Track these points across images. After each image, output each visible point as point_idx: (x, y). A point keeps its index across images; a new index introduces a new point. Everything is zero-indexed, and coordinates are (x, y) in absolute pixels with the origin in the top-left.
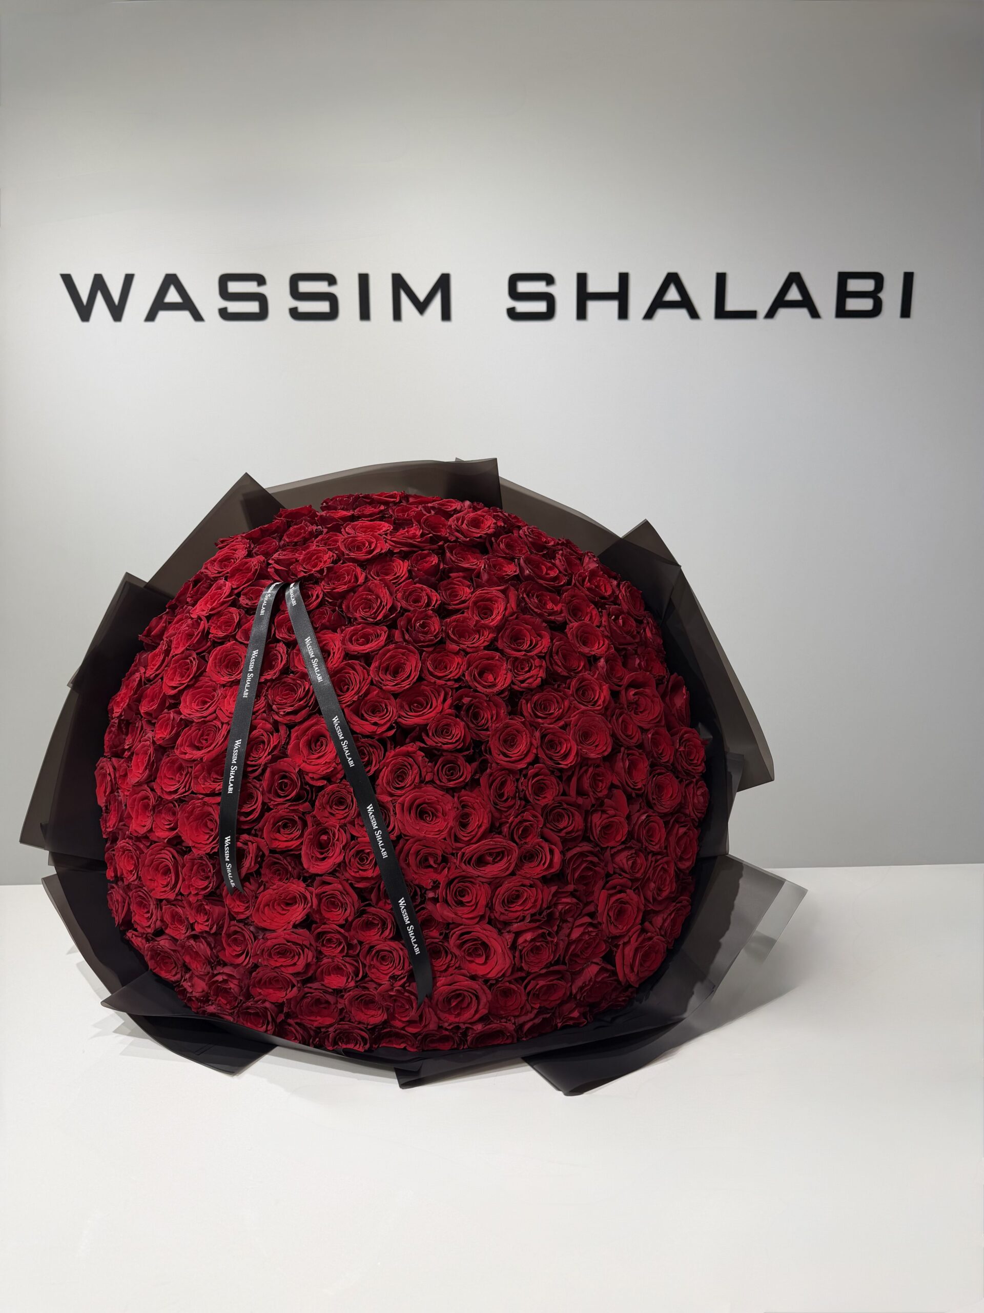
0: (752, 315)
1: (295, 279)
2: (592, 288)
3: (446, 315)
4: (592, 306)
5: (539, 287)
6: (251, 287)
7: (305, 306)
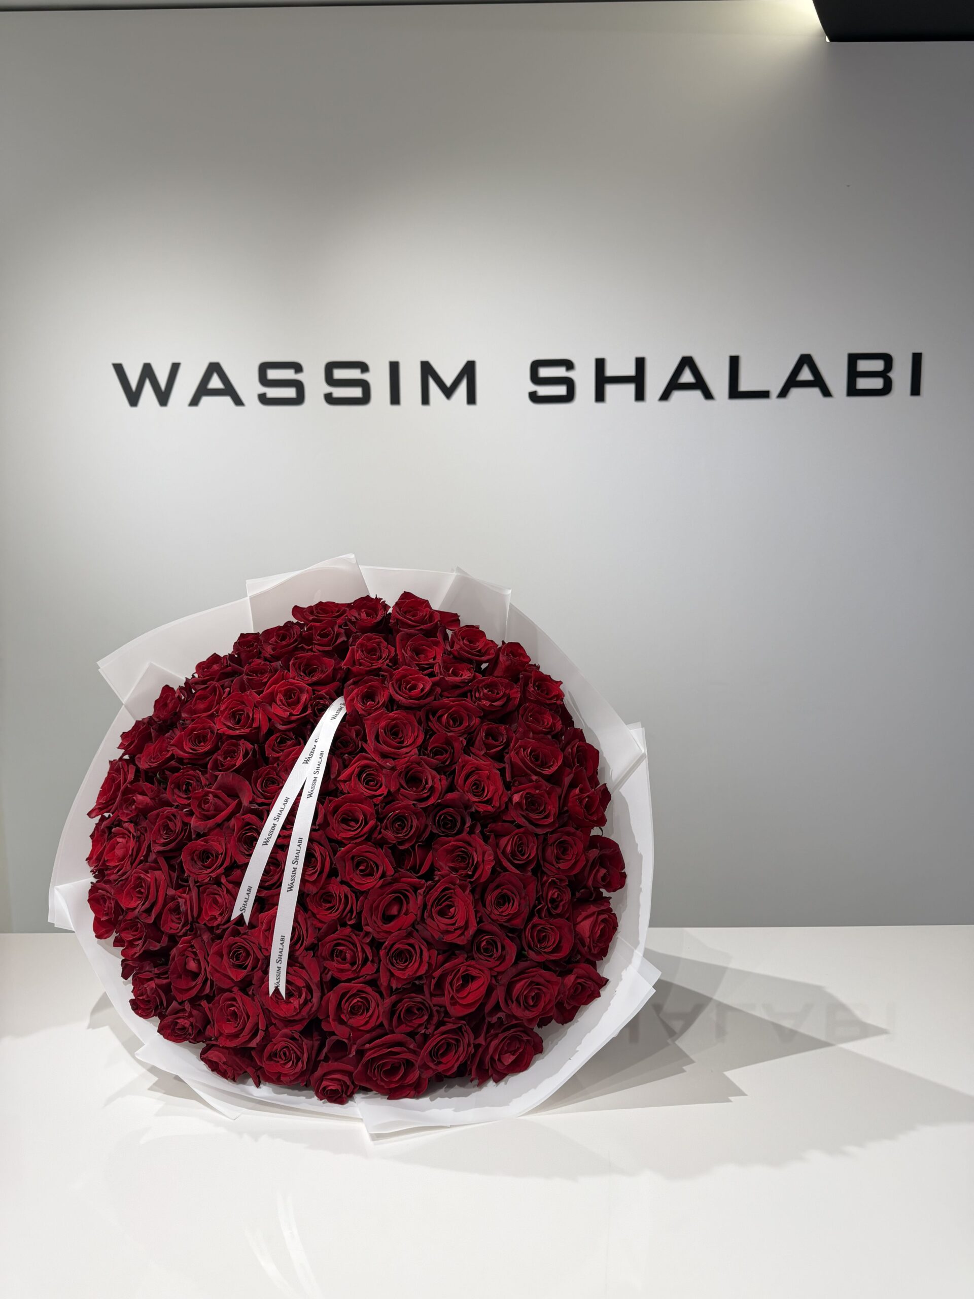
0: (765, 394)
2: (610, 372)
3: (471, 399)
4: (610, 389)
5: (560, 372)
6: (289, 374)
7: (339, 392)
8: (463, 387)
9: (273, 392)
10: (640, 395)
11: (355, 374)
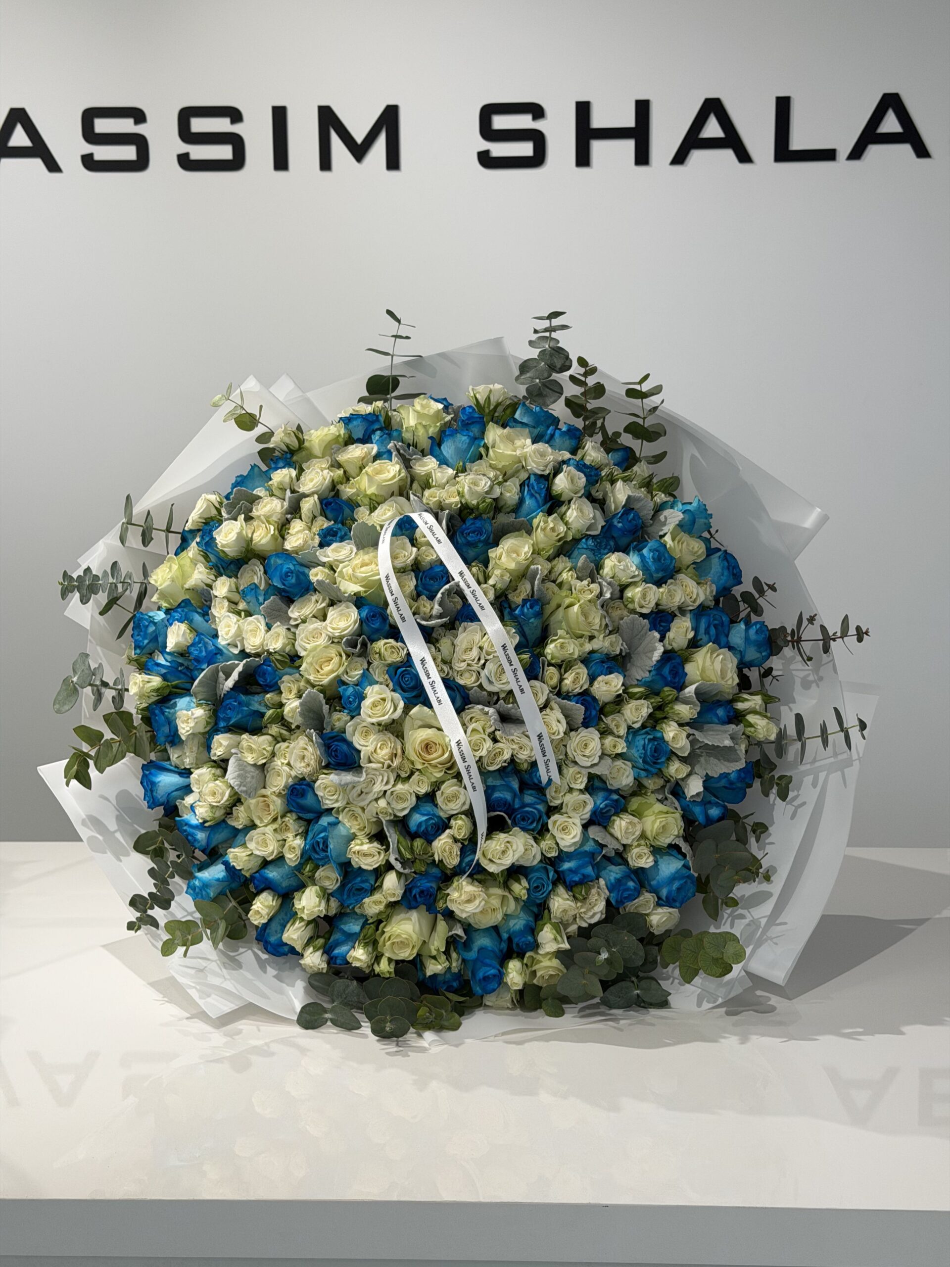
0: (829, 155)
1: (186, 115)
2: (598, 121)
3: (393, 162)
4: (598, 147)
5: (524, 122)
6: (125, 126)
7: (199, 152)
8: (380, 145)
9: (102, 153)
10: (642, 157)
11: (222, 125)
